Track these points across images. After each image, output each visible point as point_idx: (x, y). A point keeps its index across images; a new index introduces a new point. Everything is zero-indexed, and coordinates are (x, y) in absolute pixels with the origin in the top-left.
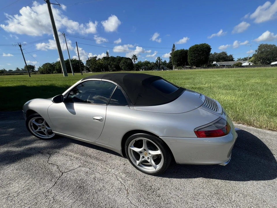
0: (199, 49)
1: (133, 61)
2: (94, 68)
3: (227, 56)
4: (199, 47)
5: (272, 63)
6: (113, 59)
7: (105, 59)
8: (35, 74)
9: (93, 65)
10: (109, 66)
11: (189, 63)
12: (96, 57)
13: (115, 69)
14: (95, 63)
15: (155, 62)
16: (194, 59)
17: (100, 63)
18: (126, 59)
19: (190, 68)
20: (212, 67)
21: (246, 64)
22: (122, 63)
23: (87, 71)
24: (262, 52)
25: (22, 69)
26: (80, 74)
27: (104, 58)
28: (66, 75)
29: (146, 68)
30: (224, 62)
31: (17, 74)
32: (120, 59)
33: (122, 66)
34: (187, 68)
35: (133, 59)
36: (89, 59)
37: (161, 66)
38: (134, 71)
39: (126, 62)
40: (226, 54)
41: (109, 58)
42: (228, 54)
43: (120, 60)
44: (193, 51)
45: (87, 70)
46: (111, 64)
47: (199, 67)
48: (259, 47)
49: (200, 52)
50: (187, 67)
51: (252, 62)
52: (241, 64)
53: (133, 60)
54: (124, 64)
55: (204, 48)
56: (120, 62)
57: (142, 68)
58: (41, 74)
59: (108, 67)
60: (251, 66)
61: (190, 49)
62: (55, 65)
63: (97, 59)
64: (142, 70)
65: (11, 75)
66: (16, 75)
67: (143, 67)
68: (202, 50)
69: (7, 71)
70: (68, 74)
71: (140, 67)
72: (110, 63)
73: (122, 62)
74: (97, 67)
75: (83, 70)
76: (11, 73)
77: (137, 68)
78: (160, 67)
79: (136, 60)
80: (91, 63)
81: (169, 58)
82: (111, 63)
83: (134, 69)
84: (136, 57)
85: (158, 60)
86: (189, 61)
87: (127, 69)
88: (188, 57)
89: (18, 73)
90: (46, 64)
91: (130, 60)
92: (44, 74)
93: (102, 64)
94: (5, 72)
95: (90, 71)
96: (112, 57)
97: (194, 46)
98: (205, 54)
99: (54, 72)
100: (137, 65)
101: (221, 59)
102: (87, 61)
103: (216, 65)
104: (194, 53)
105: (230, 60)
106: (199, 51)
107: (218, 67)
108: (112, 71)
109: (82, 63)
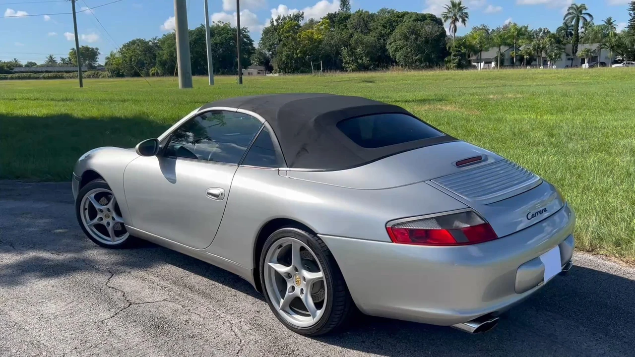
1: (447, 26)
2: (288, 56)
6: (365, 21)
7: (333, 22)
8: (95, 76)
9: (285, 45)
10: (345, 51)
12: (298, 17)
13: (365, 60)
14: (294, 39)
15: (553, 31)
17: (311, 39)
18: (416, 20)
22: (398, 36)
23: (262, 68)
25: (63, 60)
26: (234, 79)
27: (331, 17)
28: (187, 83)
29: (506, 57)
31: (47, 75)
32: (394, 20)
33: (396, 50)
35: (447, 18)
36: (275, 23)
37: (581, 49)
38: (448, 68)
39: (415, 32)
41: (348, 17)
43: (391, 25)
45: (261, 63)
46: (352, 42)
53: (450, 21)
54: (406, 38)
56: (392, 31)
57: (485, 55)
58: (112, 76)
59: (338, 53)
62: (159, 47)
63: (302, 23)
64: (488, 62)
65: (29, 78)
66: (44, 78)
67: (492, 53)
69: (20, 66)
70: (195, 78)
71: (477, 52)
72: (351, 36)
73: (397, 33)
74: (300, 52)
75: (246, 64)
76: (31, 72)
77: (463, 56)
78: (579, 53)
79: (464, 21)
80: (280, 40)
81: (629, 7)
82: (355, 36)
83: (449, 61)
84: (460, 9)
85: (573, 18)
87: (420, 61)
89: (50, 74)
90: (133, 43)
91: (437, 22)
92: (122, 76)
93: (320, 42)
94: (16, 69)
95: (270, 69)
96: (360, 14)
99: (152, 71)
100: (462, 43)
102: (266, 32)
108: (354, 70)
109: (248, 38)
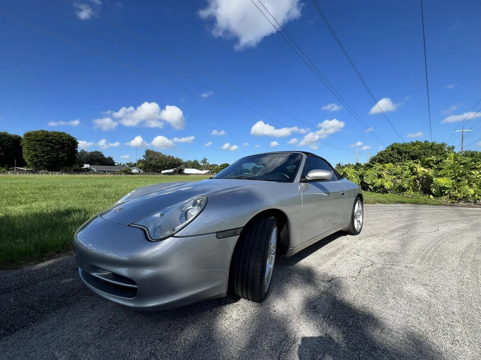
0: (52, 139)
3: (104, 158)
4: (51, 136)
5: (163, 172)
11: (29, 163)
16: (43, 157)
19: (33, 172)
20: (85, 173)
21: (134, 171)
24: (151, 159)
30: (102, 167)
34: (21, 172)
40: (102, 155)
42: (106, 156)
44: (38, 141)
47: (55, 171)
48: (146, 152)
49: (57, 145)
50: (22, 170)
51: (140, 168)
52: (131, 170)
55: (63, 140)
60: (142, 174)
61: (28, 135)
68: (59, 143)
86: (26, 158)
88: (25, 150)
97: (39, 132)
98: (68, 150)
101: (97, 162)
103: (90, 170)
104: (40, 145)
105: (110, 165)
106: (53, 143)
107: (94, 173)
